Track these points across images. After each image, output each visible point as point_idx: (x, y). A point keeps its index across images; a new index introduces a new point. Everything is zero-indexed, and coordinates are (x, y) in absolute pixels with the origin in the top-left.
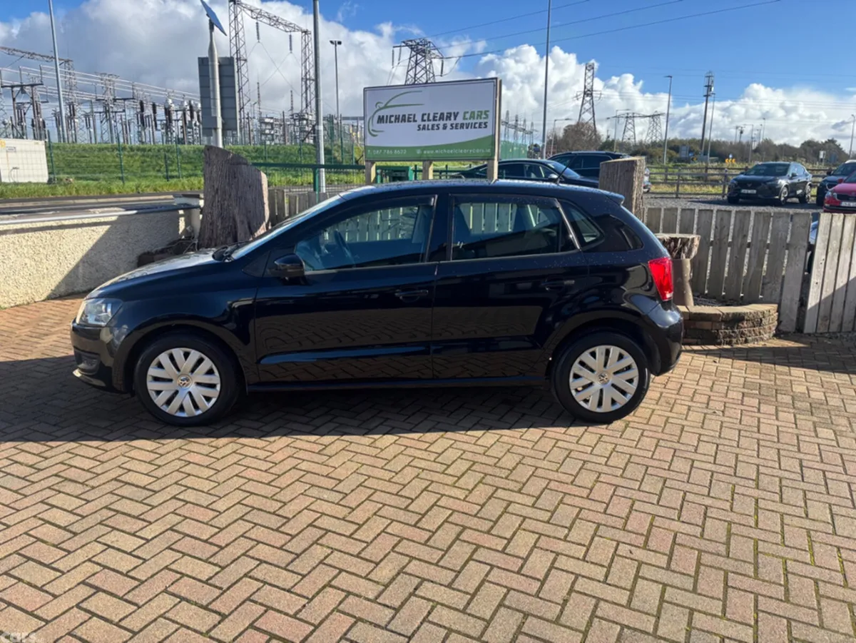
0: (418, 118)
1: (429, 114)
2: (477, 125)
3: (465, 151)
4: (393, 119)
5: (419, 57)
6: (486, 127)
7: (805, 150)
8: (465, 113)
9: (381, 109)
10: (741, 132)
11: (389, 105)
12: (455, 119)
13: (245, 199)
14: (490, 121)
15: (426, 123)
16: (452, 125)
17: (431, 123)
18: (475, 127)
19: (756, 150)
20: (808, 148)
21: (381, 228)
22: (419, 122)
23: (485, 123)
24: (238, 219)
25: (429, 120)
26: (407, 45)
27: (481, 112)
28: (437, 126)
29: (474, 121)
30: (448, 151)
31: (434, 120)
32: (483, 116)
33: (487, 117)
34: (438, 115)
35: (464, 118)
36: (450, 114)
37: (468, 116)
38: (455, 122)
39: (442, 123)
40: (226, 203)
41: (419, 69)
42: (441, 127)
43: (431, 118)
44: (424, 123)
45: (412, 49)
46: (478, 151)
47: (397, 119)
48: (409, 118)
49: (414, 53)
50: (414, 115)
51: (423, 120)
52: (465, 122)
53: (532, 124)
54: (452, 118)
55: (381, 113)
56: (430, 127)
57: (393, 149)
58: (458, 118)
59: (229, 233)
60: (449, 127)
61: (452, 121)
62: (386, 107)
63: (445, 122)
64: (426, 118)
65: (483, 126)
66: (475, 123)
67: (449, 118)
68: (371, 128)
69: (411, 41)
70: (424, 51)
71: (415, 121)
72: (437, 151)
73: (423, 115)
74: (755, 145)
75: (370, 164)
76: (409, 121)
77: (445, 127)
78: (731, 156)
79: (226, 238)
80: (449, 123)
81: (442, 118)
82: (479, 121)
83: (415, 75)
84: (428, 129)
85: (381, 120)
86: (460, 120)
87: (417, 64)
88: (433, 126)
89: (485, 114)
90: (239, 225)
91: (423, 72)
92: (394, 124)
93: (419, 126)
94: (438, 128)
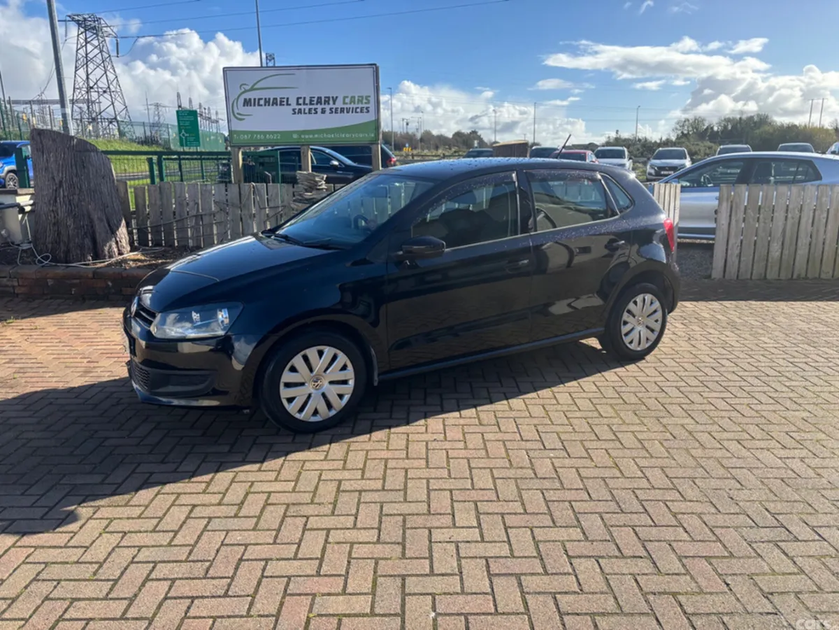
0: (293, 101)
1: (305, 98)
2: (358, 110)
3: (348, 136)
4: (262, 102)
5: (89, 34)
6: (368, 111)
7: (456, 140)
8: (345, 98)
9: (246, 91)
10: (407, 124)
11: (256, 87)
12: (334, 103)
13: (101, 193)
14: (372, 106)
15: (302, 107)
16: (331, 109)
17: (307, 108)
18: (356, 112)
19: (422, 140)
20: (459, 139)
21: (257, 216)
22: (294, 105)
23: (367, 108)
24: (95, 217)
25: (304, 104)
26: (73, 20)
27: (362, 97)
28: (315, 109)
29: (355, 106)
30: (329, 136)
31: (311, 104)
32: (364, 101)
33: (368, 102)
34: (315, 99)
35: (344, 103)
36: (329, 98)
37: (347, 100)
38: (334, 107)
39: (319, 107)
40: (76, 197)
41: (90, 47)
42: (319, 111)
43: (307, 101)
44: (300, 107)
45: (79, 25)
46: (361, 135)
47: (267, 102)
48: (281, 102)
49: (82, 30)
50: (288, 99)
51: (298, 104)
52: (345, 106)
53: (217, 113)
54: (331, 102)
55: (248, 96)
56: (307, 111)
57: (265, 133)
58: (337, 103)
59: (85, 233)
60: (328, 111)
61: (331, 105)
62: (252, 89)
63: (323, 106)
64: (301, 101)
65: (365, 110)
66: (357, 108)
67: (327, 102)
68: (236, 112)
69: (78, 15)
70: (94, 28)
71: (288, 104)
72: (316, 136)
73: (298, 99)
74: (419, 136)
75: (236, 149)
76: (281, 105)
77: (323, 111)
78: (407, 145)
79: (83, 239)
80: (327, 107)
81: (319, 101)
82: (360, 106)
83: (87, 54)
84: (305, 113)
85: (247, 103)
86: (339, 104)
87: (87, 42)
88: (310, 110)
89: (366, 99)
90: (96, 222)
91: (97, 51)
92: (263, 107)
93: (294, 110)
94: (316, 113)
